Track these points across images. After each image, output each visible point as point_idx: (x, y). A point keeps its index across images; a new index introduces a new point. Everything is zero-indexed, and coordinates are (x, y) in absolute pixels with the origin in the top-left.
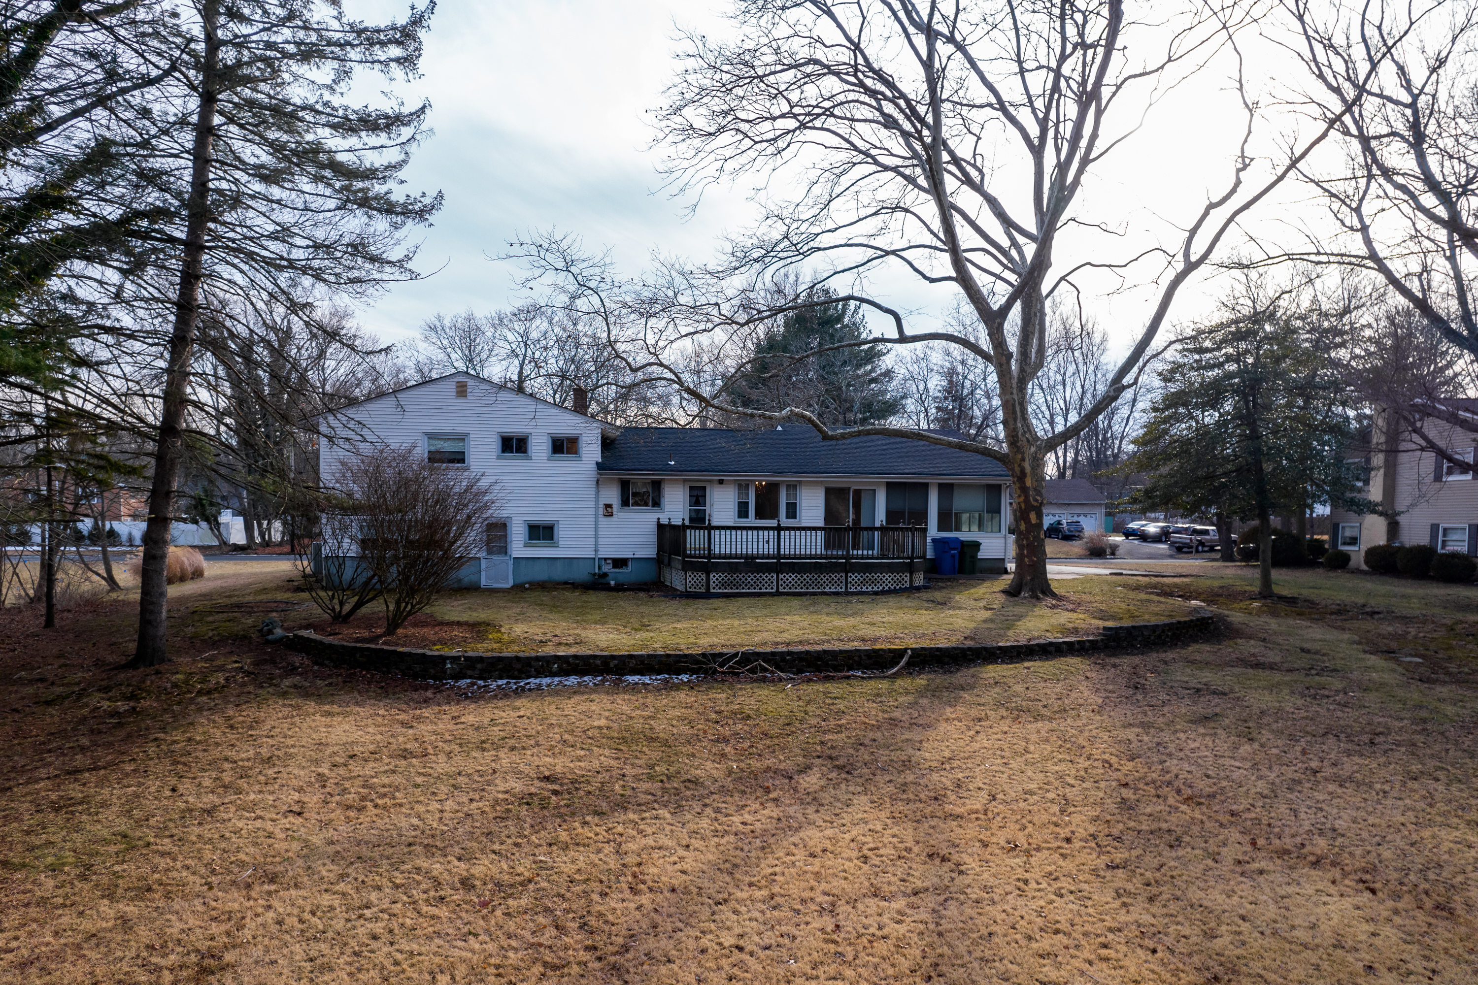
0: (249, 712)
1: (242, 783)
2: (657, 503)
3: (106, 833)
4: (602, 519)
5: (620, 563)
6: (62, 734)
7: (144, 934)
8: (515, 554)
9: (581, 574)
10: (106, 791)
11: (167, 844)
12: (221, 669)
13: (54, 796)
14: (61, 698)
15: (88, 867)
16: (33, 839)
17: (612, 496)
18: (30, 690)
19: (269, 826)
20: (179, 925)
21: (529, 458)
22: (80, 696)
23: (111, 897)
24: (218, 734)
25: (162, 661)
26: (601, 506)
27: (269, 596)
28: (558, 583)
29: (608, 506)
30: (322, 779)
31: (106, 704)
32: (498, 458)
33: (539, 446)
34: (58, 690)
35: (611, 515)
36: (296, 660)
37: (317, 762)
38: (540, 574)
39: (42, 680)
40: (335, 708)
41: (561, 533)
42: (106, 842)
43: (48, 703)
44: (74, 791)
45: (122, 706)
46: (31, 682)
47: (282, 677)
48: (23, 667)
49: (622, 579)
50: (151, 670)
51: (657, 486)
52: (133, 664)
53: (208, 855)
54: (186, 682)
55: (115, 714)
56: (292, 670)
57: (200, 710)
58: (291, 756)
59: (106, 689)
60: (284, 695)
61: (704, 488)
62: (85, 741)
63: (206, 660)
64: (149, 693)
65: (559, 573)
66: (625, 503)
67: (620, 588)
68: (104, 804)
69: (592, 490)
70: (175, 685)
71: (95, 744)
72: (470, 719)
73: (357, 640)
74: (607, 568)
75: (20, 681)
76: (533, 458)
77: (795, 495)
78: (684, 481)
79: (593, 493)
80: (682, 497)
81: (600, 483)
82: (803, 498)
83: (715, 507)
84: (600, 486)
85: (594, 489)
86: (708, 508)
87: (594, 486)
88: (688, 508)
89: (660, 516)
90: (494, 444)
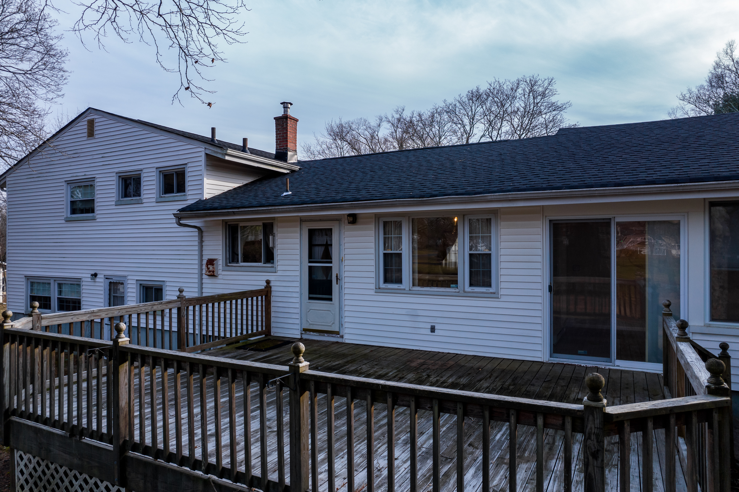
2: (270, 257)
4: (206, 280)
17: (217, 247)
21: (141, 201)
26: (205, 262)
29: (211, 262)
32: (117, 203)
33: (149, 185)
35: (214, 275)
41: (167, 297)
51: (270, 230)
61: (329, 232)
66: (233, 257)
76: (144, 201)
77: (488, 240)
78: (302, 220)
79: (197, 243)
80: (298, 246)
81: (203, 229)
82: (503, 245)
83: (346, 263)
84: (204, 234)
85: (197, 239)
86: (334, 265)
87: (197, 234)
88: (307, 264)
89: (271, 277)
90: (114, 187)
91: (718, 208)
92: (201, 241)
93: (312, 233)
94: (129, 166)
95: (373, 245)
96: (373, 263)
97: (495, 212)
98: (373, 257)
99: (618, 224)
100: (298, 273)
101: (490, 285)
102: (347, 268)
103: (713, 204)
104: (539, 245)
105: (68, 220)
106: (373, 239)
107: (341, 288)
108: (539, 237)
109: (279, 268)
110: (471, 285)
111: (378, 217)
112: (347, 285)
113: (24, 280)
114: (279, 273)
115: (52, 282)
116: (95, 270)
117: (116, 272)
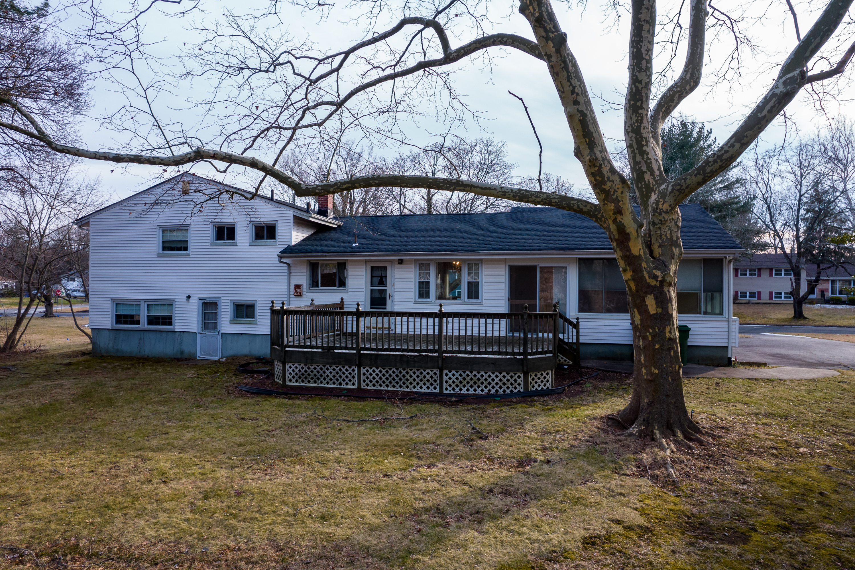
2: (342, 284)
4: (293, 298)
8: (224, 329)
17: (302, 276)
21: (235, 244)
26: (292, 287)
28: (253, 358)
29: (298, 287)
32: (213, 244)
33: (244, 233)
35: (301, 294)
38: (243, 349)
41: (258, 311)
51: (342, 266)
61: (385, 268)
65: (257, 349)
66: (314, 284)
69: (284, 272)
76: (238, 244)
77: (478, 274)
78: (367, 261)
79: (286, 274)
80: (364, 277)
81: (291, 265)
82: (485, 277)
83: (395, 287)
84: (292, 268)
85: (286, 271)
86: (388, 288)
87: (287, 268)
88: (369, 288)
89: (344, 296)
90: (209, 233)
91: (582, 262)
92: (290, 273)
93: (372, 268)
94: (225, 219)
95: (413, 276)
96: (413, 287)
97: (482, 260)
98: (412, 283)
99: (541, 268)
100: (363, 293)
101: (478, 298)
102: (396, 290)
103: (580, 259)
104: (504, 277)
105: (159, 256)
106: (413, 273)
107: (392, 302)
108: (504, 273)
109: (349, 290)
110: (468, 298)
111: (416, 260)
112: (395, 300)
113: (110, 302)
114: (349, 293)
115: (142, 303)
116: (189, 293)
117: (210, 294)
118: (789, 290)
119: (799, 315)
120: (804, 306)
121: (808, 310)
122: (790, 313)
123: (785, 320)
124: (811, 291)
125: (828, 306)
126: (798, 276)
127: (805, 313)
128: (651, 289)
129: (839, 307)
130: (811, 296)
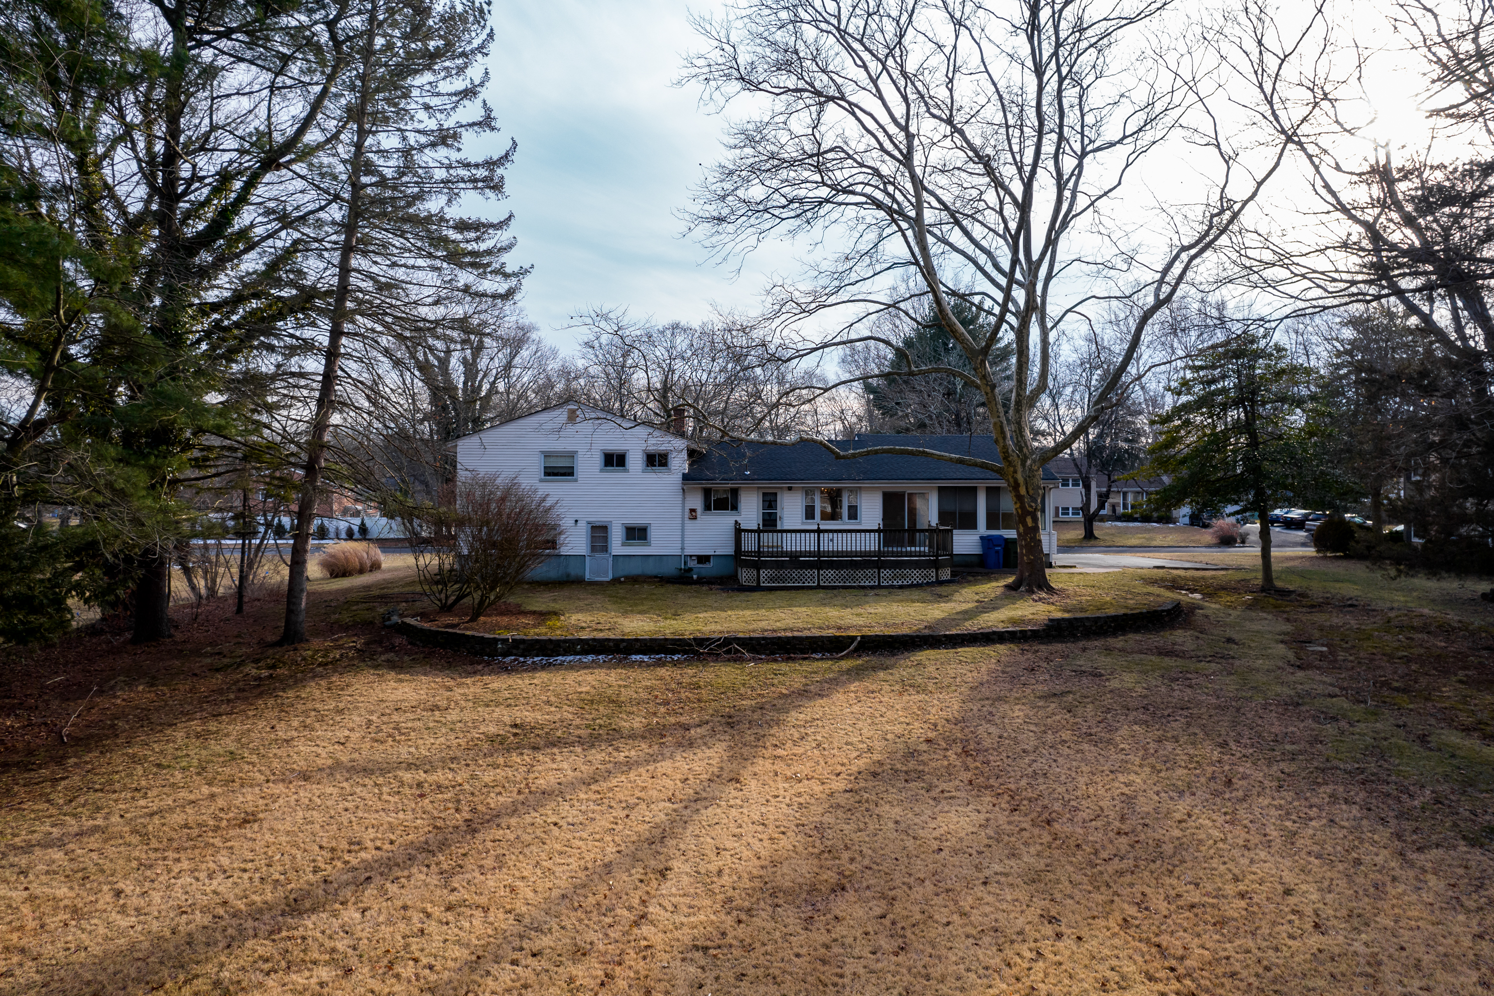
0: (347, 678)
1: (317, 725)
2: (735, 508)
3: (221, 751)
4: (687, 521)
5: (703, 559)
6: (220, 692)
7: (221, 802)
8: (615, 552)
9: (669, 569)
10: (231, 727)
11: (254, 758)
12: (340, 647)
13: (199, 729)
14: (227, 666)
15: (204, 769)
16: (179, 753)
17: (696, 501)
18: (208, 660)
19: (319, 750)
20: (241, 799)
21: (627, 471)
22: (240, 665)
23: (210, 784)
24: (318, 692)
25: (301, 641)
26: (687, 511)
27: (411, 589)
28: (650, 577)
29: (693, 511)
30: (369, 723)
31: (254, 672)
32: (601, 471)
33: (635, 461)
34: (226, 661)
35: (695, 518)
36: (398, 641)
37: (372, 712)
38: (635, 569)
39: (219, 654)
40: (408, 677)
41: (653, 534)
42: (220, 756)
43: (218, 670)
44: (213, 726)
45: (265, 673)
46: (212, 655)
47: (381, 653)
48: (210, 644)
49: (704, 573)
50: (291, 647)
51: (735, 492)
52: (279, 644)
53: (275, 765)
54: (312, 657)
55: (258, 678)
56: (392, 649)
57: (313, 677)
58: (357, 708)
59: (256, 661)
60: (376, 667)
61: (776, 494)
62: (232, 696)
63: (332, 641)
64: (284, 663)
65: (651, 569)
66: (707, 508)
67: (701, 581)
68: (227, 735)
69: (680, 498)
70: (304, 659)
71: (237, 698)
72: (495, 685)
73: (447, 626)
74: (692, 564)
75: (206, 655)
76: (630, 470)
77: (858, 500)
78: (758, 488)
79: (682, 500)
80: (756, 502)
81: (685, 490)
82: (864, 502)
83: (785, 510)
84: (685, 494)
85: (681, 496)
86: (778, 511)
87: (681, 493)
88: (761, 511)
89: (738, 519)
90: (598, 460)
91: (941, 490)
92: (684, 499)
93: (764, 494)
94: (615, 446)
95: (801, 501)
96: (800, 510)
97: (861, 488)
98: (800, 507)
99: (908, 494)
100: (756, 514)
101: (857, 517)
102: (785, 512)
103: (939, 487)
104: (878, 502)
105: (541, 481)
106: (801, 499)
107: (782, 521)
108: (878, 499)
109: (743, 513)
110: (848, 517)
111: (803, 488)
112: (785, 519)
114: (743, 515)
116: (576, 517)
117: (599, 517)
118: (1080, 505)
119: (1089, 535)
120: (1096, 524)
121: (1100, 529)
122: (1079, 533)
123: (1075, 541)
124: (1101, 506)
125: (1119, 524)
126: (1087, 488)
127: (1096, 533)
128: (1029, 513)
129: (1131, 524)
130: (1102, 512)
